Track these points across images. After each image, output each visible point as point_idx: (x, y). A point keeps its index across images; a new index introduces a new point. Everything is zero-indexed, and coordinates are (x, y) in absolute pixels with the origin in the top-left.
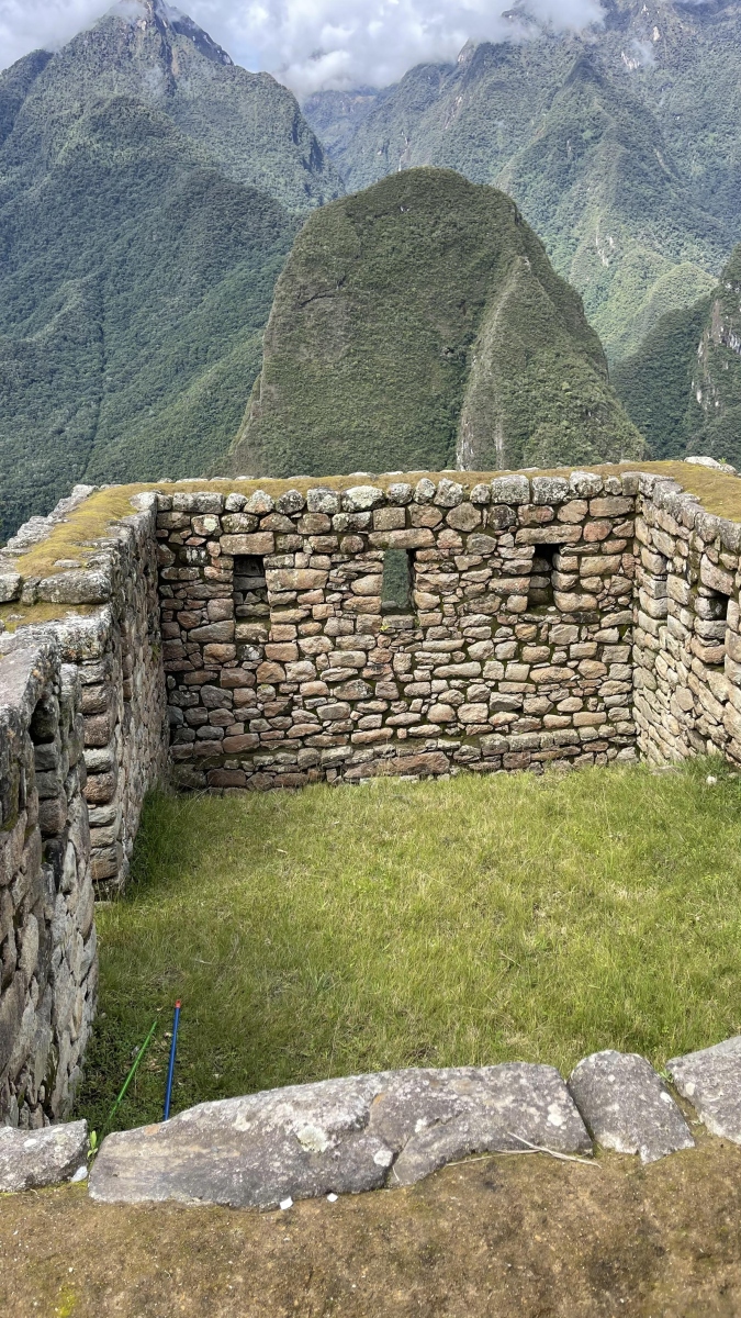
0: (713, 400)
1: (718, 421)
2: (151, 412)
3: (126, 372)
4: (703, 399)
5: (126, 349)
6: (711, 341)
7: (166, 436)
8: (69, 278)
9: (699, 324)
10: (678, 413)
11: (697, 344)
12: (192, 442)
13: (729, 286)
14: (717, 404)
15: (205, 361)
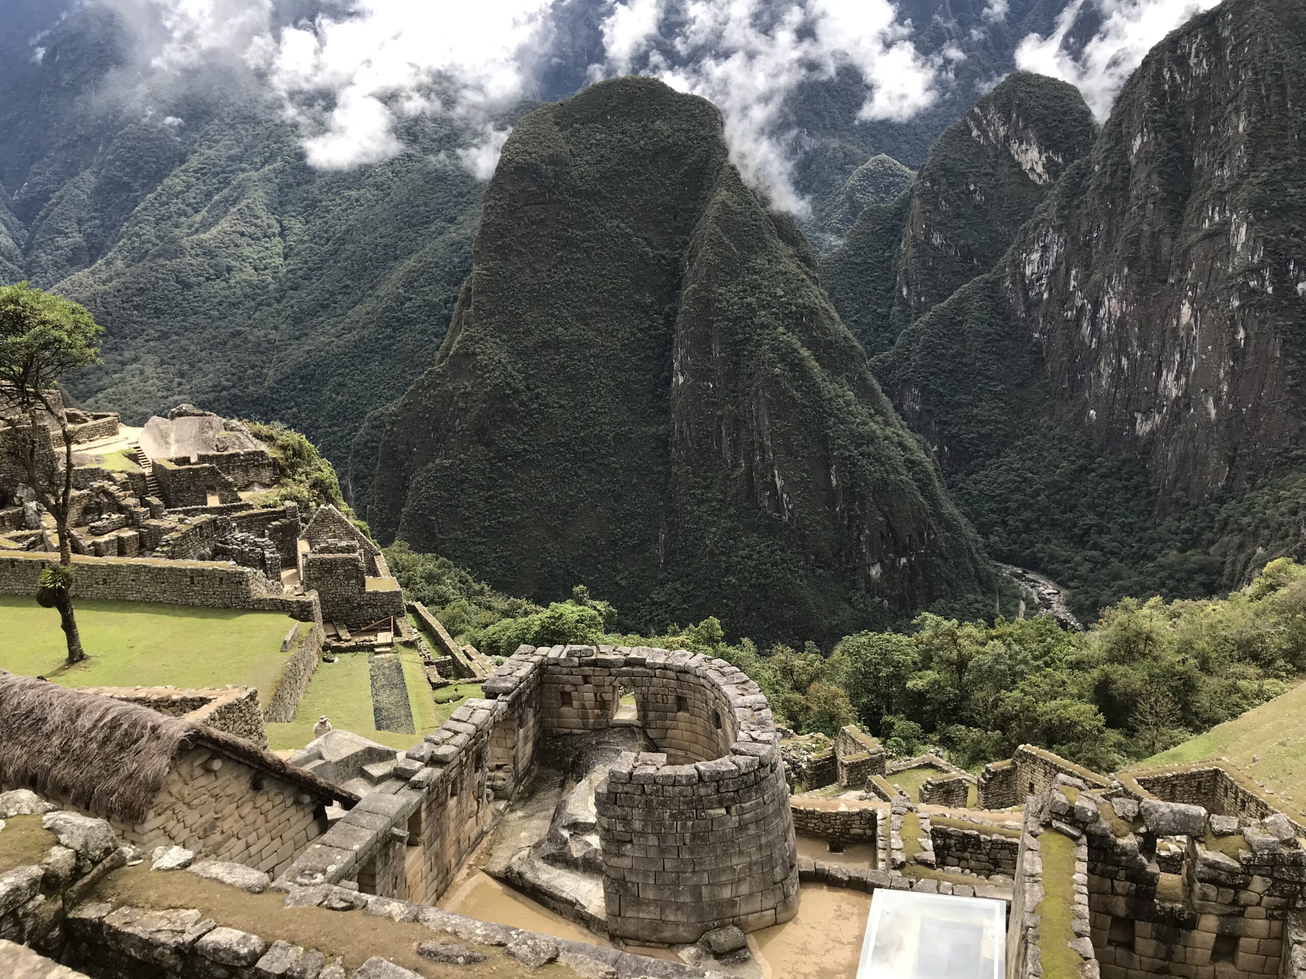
0: (919, 296)
1: (925, 318)
2: (339, 311)
3: (310, 269)
4: (908, 294)
5: (307, 245)
6: (914, 237)
7: (357, 337)
8: (243, 170)
9: (900, 220)
10: (885, 309)
11: (900, 240)
12: (386, 342)
13: (928, 184)
14: (923, 299)
15: (396, 258)
